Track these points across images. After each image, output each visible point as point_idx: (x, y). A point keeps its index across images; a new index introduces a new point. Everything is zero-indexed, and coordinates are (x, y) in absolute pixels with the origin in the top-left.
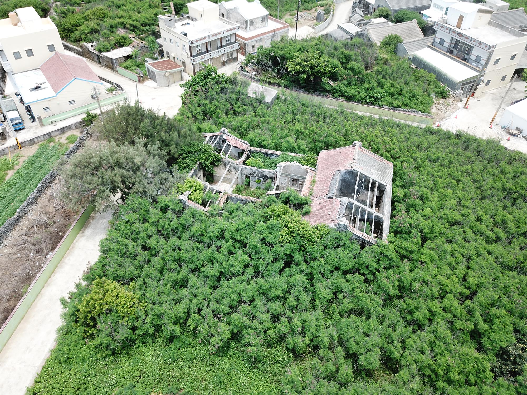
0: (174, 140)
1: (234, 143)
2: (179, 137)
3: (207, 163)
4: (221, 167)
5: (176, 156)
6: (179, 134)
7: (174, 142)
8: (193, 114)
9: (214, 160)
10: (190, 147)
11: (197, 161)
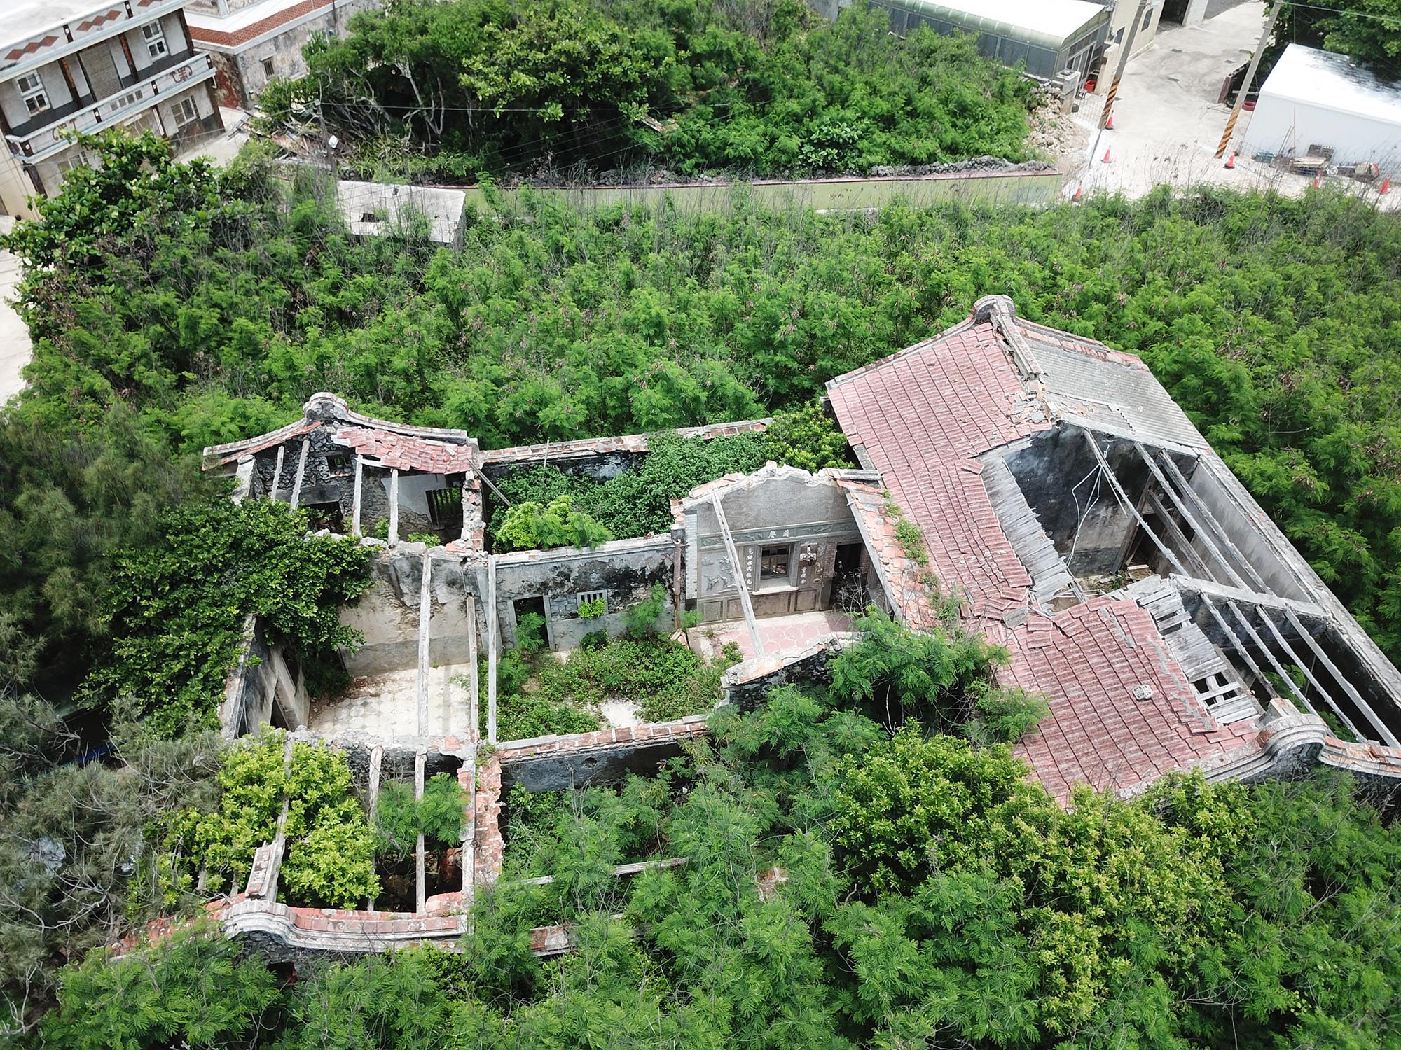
0: (57, 535)
1: (397, 453)
2: (82, 507)
3: (300, 606)
4: (376, 600)
5: (100, 623)
6: (73, 490)
7: (61, 546)
8: (115, 368)
9: (330, 575)
10: (171, 549)
11: (240, 619)
